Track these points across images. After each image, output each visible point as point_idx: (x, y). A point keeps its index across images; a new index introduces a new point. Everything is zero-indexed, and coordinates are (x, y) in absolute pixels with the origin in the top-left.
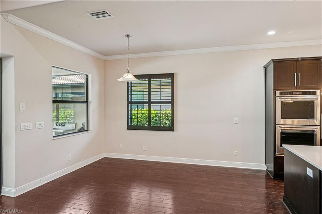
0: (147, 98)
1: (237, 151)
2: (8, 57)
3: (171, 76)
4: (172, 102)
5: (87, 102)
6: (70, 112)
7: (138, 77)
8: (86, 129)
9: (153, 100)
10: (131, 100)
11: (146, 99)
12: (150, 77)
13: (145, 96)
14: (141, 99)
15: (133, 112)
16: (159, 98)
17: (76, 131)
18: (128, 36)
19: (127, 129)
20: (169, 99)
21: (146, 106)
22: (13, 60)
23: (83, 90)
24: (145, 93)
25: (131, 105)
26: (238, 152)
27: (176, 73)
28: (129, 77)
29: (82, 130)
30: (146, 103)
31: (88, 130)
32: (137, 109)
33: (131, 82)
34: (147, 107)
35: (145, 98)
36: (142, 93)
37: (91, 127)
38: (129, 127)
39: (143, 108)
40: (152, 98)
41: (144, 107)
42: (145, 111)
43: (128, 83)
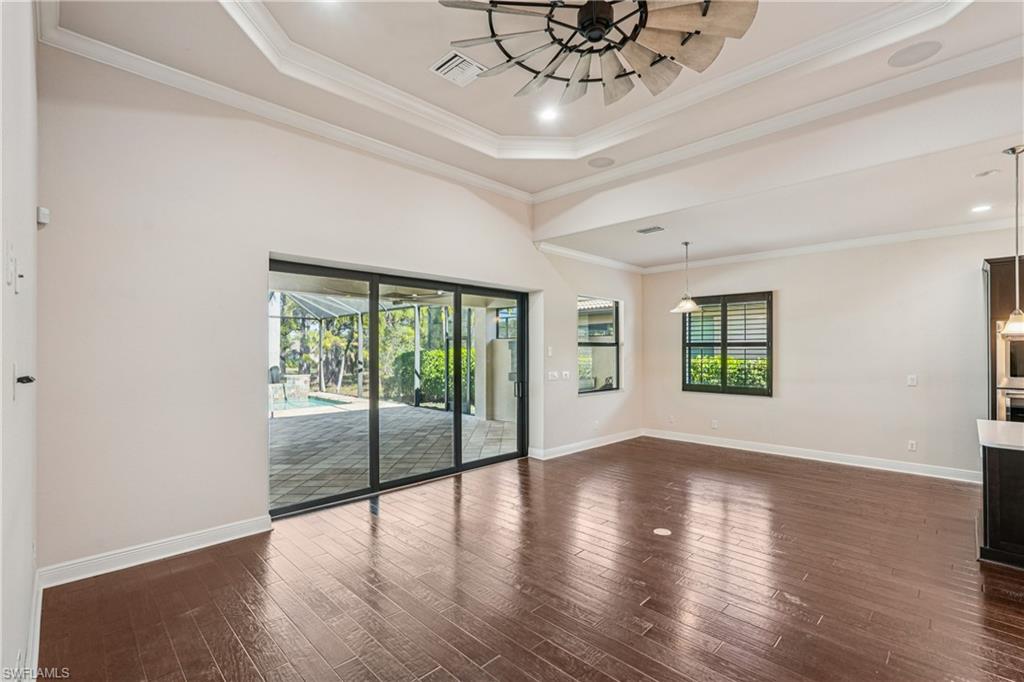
0: (720, 337)
1: (914, 442)
2: (536, 292)
3: (767, 297)
4: (769, 344)
5: (617, 344)
6: (586, 359)
7: (698, 300)
8: (615, 386)
9: (730, 339)
10: (690, 340)
11: (718, 339)
12: (725, 301)
13: (716, 333)
14: (707, 339)
15: (693, 361)
16: (743, 337)
17: (598, 388)
18: (686, 244)
19: (683, 390)
20: (764, 338)
21: (718, 350)
22: (542, 295)
23: (611, 320)
24: (716, 323)
25: (690, 349)
26: (917, 444)
27: (777, 291)
28: (689, 306)
29: (608, 388)
30: (718, 345)
31: (618, 388)
32: (699, 356)
33: (690, 314)
34: (720, 352)
35: (716, 337)
36: (711, 323)
37: (623, 384)
38: (687, 387)
39: (713, 355)
40: (729, 337)
41: (715, 352)
42: (717, 359)
43: (684, 315)
